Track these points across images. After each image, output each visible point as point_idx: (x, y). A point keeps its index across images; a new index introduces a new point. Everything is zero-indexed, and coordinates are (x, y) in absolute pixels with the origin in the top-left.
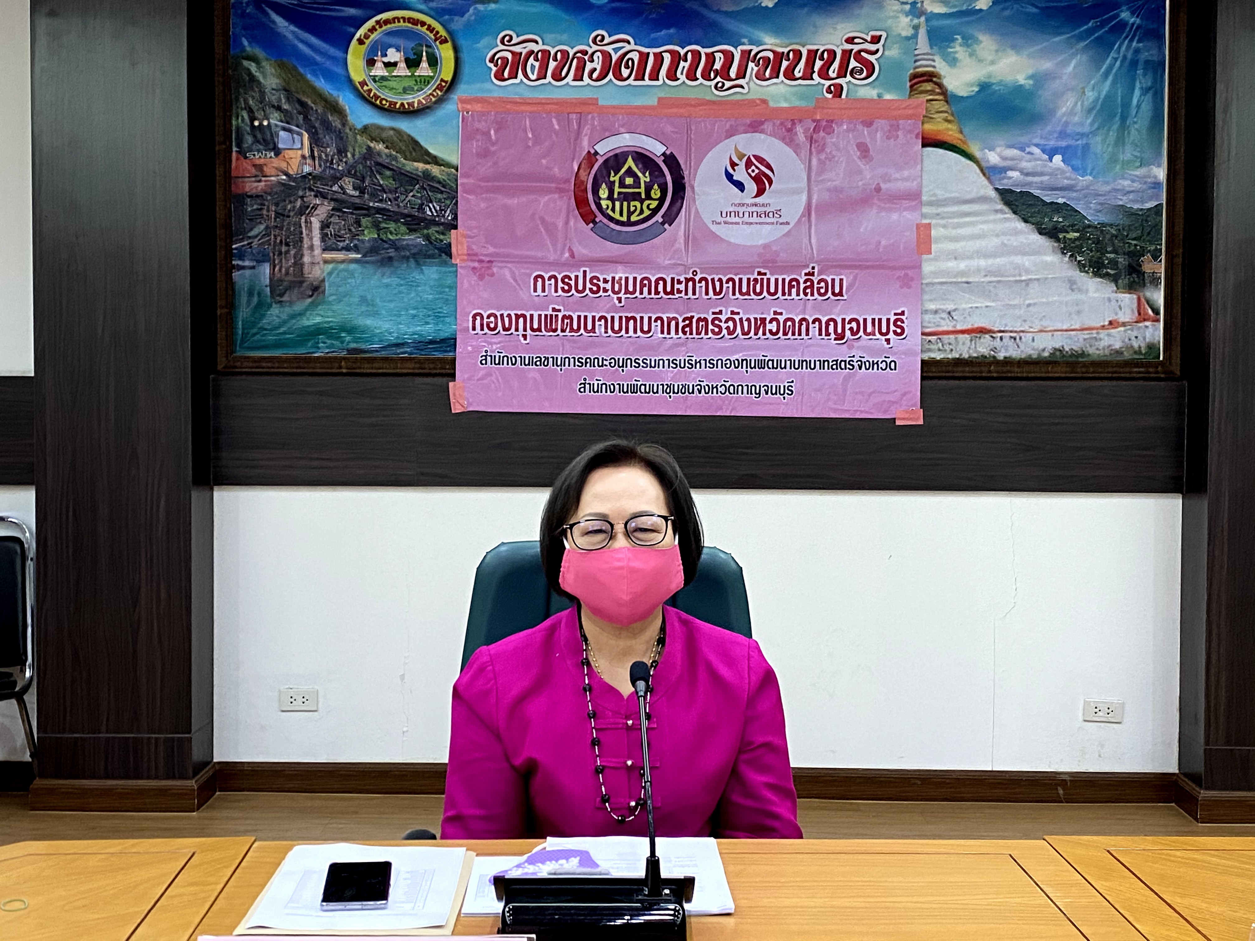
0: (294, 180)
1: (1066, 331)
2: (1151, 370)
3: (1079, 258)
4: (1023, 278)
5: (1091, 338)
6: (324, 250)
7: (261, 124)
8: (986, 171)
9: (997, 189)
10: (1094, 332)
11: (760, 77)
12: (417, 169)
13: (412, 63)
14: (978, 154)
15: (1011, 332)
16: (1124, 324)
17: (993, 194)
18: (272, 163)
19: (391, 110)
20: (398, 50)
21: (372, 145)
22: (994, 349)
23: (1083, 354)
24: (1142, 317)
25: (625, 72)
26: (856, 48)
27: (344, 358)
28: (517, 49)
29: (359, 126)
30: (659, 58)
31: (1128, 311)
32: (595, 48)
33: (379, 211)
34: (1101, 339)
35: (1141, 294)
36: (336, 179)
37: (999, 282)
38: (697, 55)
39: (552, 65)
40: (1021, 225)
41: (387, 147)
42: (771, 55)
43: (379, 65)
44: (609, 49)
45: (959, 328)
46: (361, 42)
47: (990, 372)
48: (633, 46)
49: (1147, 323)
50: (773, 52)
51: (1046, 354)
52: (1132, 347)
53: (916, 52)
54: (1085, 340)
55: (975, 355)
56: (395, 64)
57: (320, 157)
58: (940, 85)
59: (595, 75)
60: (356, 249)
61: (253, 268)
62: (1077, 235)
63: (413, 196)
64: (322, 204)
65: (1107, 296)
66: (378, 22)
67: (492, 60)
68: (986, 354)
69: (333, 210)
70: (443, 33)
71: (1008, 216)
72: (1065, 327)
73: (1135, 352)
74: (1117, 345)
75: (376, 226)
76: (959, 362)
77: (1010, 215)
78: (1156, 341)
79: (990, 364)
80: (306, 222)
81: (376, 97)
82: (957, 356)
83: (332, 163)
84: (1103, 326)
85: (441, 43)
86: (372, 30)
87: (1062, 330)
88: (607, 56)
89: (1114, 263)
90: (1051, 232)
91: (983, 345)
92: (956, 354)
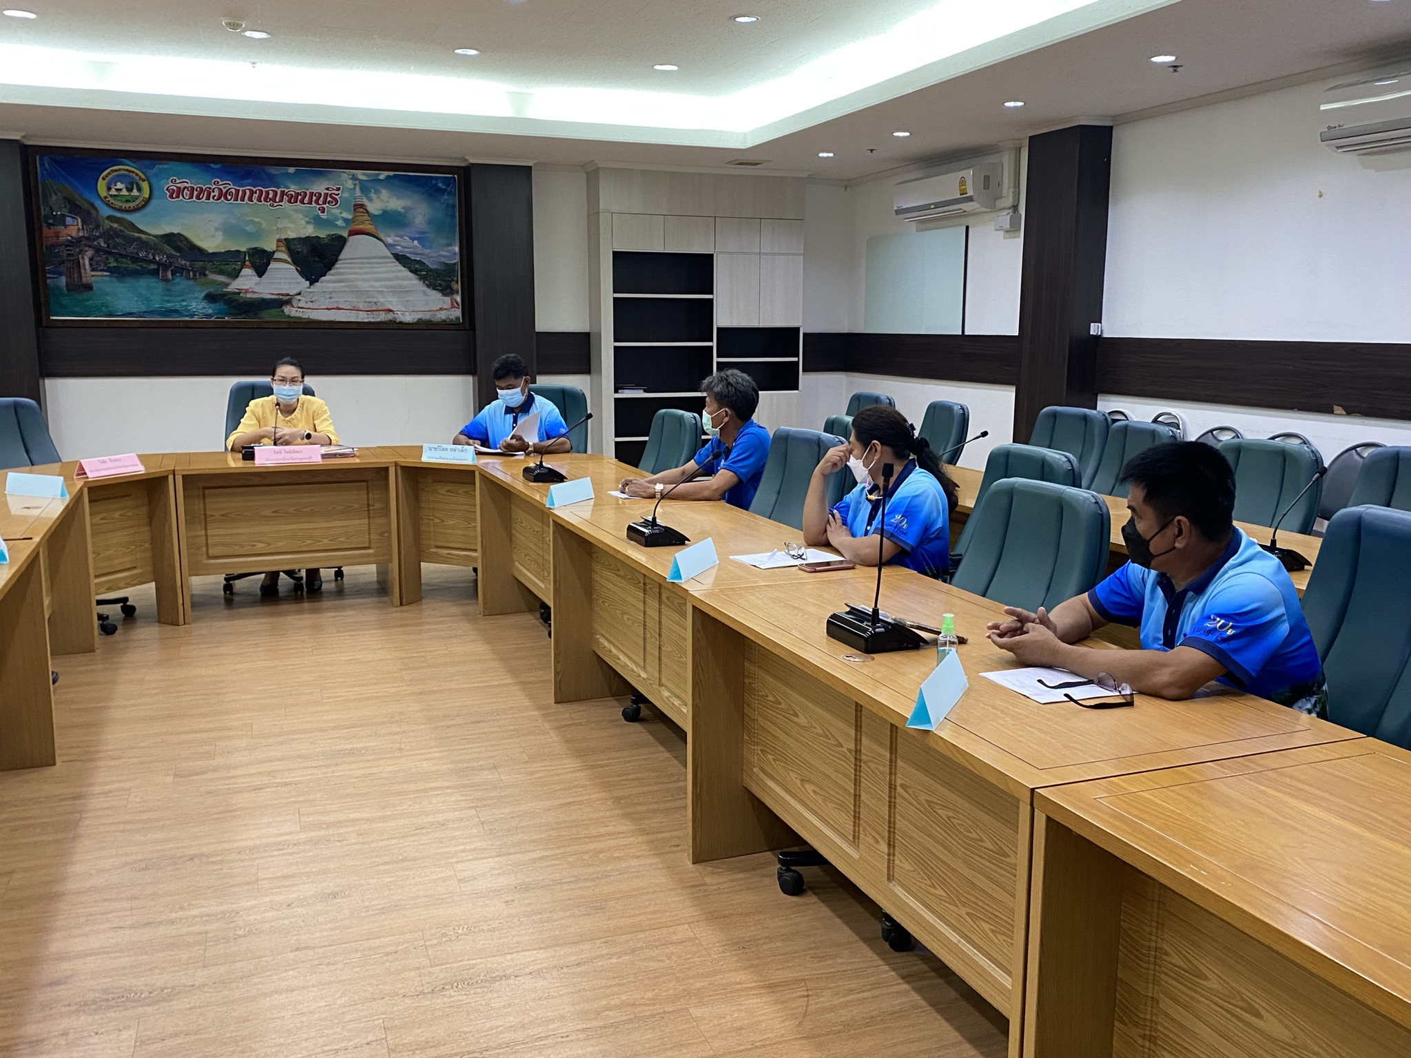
0: (75, 239)
1: (424, 311)
2: (457, 327)
3: (426, 282)
4: (404, 290)
5: (433, 314)
6: (91, 271)
7: (56, 214)
8: (387, 245)
9: (392, 253)
10: (434, 312)
11: (289, 201)
12: (134, 236)
13: (130, 190)
14: (383, 238)
15: (401, 311)
16: (446, 309)
17: (391, 255)
18: (65, 231)
19: (120, 210)
20: (122, 183)
21: (112, 224)
22: (394, 318)
23: (430, 321)
24: (453, 307)
25: (229, 197)
26: (330, 192)
28: (179, 185)
29: (106, 216)
30: (244, 192)
31: (448, 304)
32: (215, 187)
33: (116, 254)
34: (437, 315)
35: (452, 297)
36: (96, 238)
37: (395, 291)
38: (261, 191)
39: (195, 193)
40: (402, 268)
41: (119, 226)
42: (293, 193)
43: (113, 190)
44: (221, 187)
45: (380, 309)
46: (104, 179)
47: (393, 327)
48: (232, 186)
49: (455, 309)
50: (295, 192)
51: (416, 320)
52: (449, 318)
53: (356, 195)
54: (431, 315)
55: (387, 320)
56: (121, 190)
57: (87, 229)
58: (366, 210)
59: (216, 198)
60: (107, 270)
61: (57, 278)
62: (425, 272)
63: (133, 248)
64: (89, 250)
65: (438, 297)
66: (112, 171)
67: (167, 189)
68: (391, 320)
69: (95, 252)
70: (143, 177)
73: (451, 320)
74: (444, 318)
75: (116, 260)
76: (381, 323)
77: (397, 264)
78: (458, 316)
79: (393, 324)
80: (82, 258)
81: (113, 204)
83: (93, 232)
84: (438, 310)
85: (142, 181)
86: (109, 174)
87: (422, 311)
88: (220, 190)
89: (440, 285)
90: (414, 271)
91: (390, 316)
92: (379, 320)
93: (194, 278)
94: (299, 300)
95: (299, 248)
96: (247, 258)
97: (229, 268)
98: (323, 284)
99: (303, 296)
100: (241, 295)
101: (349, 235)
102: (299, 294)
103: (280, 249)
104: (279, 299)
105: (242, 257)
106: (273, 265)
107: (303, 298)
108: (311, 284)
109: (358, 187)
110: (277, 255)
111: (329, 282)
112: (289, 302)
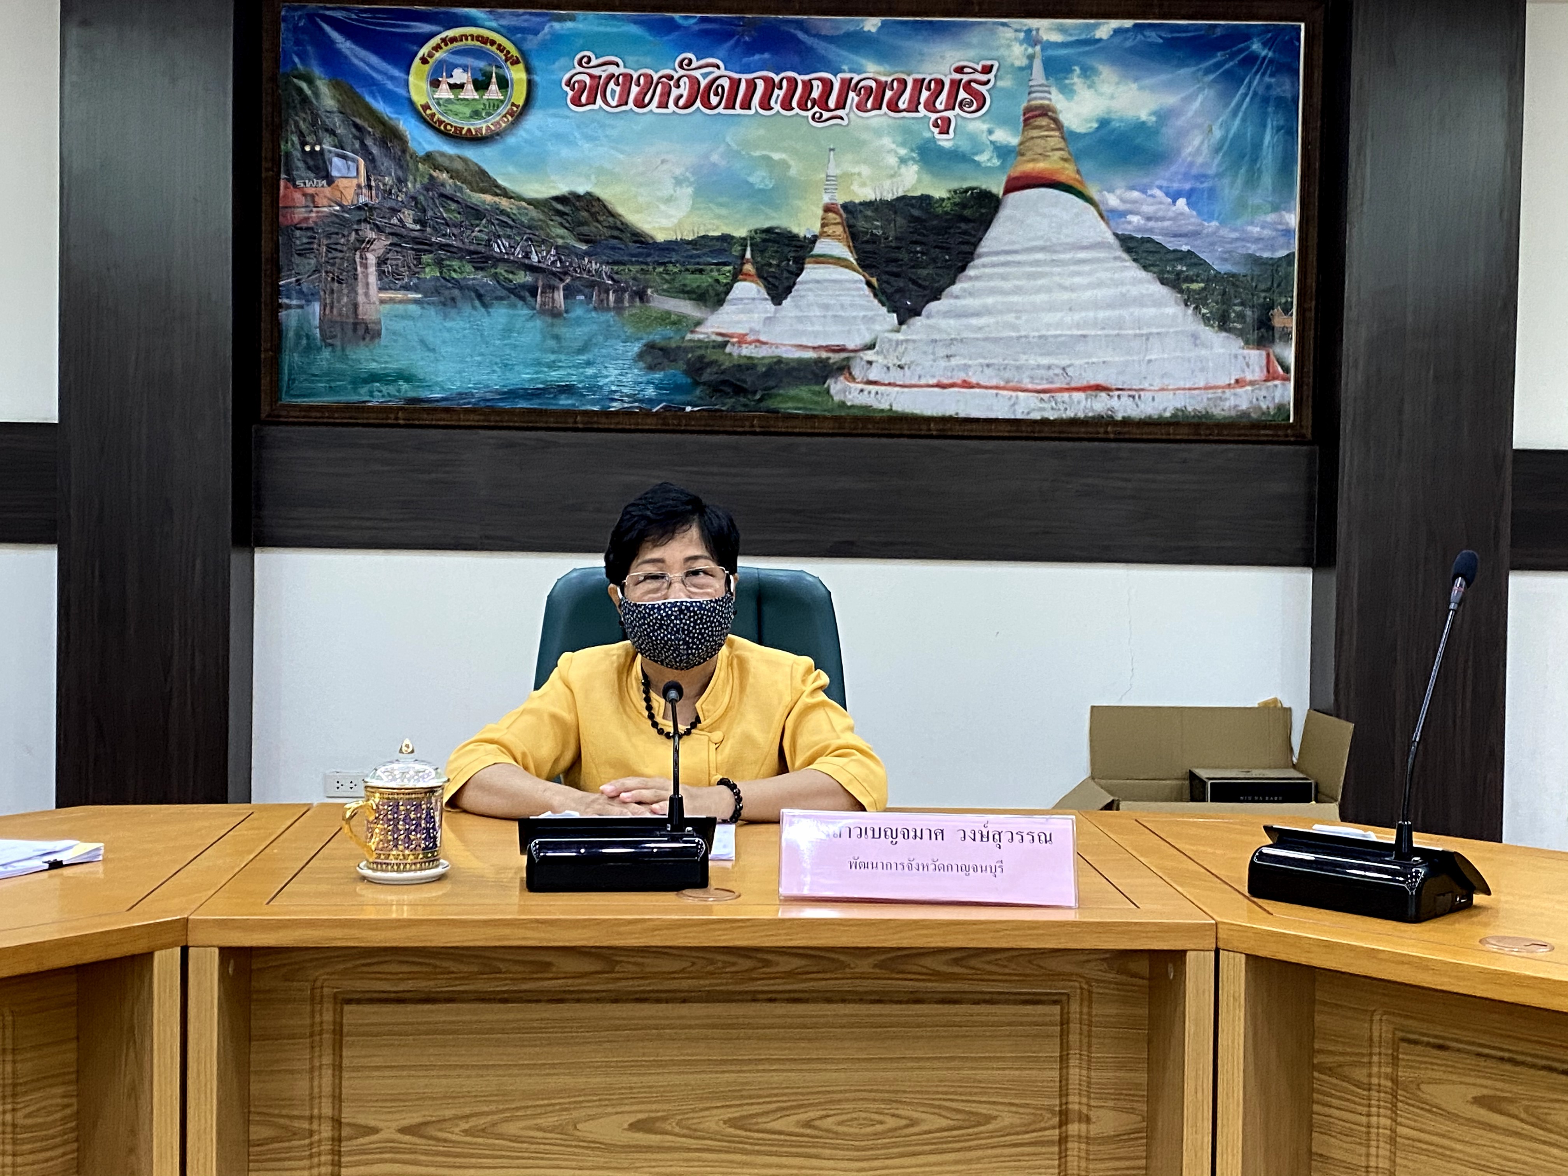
0: (349, 211)
1: (1190, 389)
2: (1280, 433)
3: (1204, 311)
4: (1144, 331)
5: (1216, 399)
6: (380, 289)
7: (313, 149)
8: (1105, 214)
9: (1116, 235)
10: (1220, 391)
11: (861, 107)
12: (484, 202)
13: (481, 85)
14: (1096, 196)
15: (1130, 390)
16: (1252, 383)
17: (1111, 239)
18: (324, 191)
19: (457, 137)
20: (465, 71)
21: (435, 174)
22: (1111, 409)
23: (1207, 415)
24: (1271, 376)
25: (714, 100)
26: (966, 78)
27: (401, 409)
28: (596, 72)
29: (421, 153)
30: (752, 86)
31: (1257, 369)
32: (681, 72)
33: (442, 246)
34: (1226, 399)
35: (1271, 351)
36: (394, 211)
37: (1118, 335)
38: (793, 83)
39: (635, 90)
40: (1142, 274)
41: (451, 177)
42: (873, 84)
43: (444, 86)
44: (697, 74)
45: (1073, 385)
46: (424, 61)
47: (1106, 432)
48: (723, 71)
49: (1277, 382)
50: (876, 80)
51: (1168, 414)
52: (1260, 408)
53: (1031, 83)
54: (1209, 399)
55: (1090, 414)
56: (461, 86)
57: (377, 187)
58: (1056, 121)
59: (681, 102)
60: (416, 289)
61: (301, 307)
62: (1202, 285)
63: (480, 231)
64: (379, 239)
65: (1234, 352)
66: (443, 40)
67: (568, 83)
68: (1103, 414)
69: (391, 245)
70: (514, 52)
71: (1128, 264)
72: (1187, 386)
73: (1263, 413)
74: (1244, 406)
75: (439, 263)
76: (1074, 422)
77: (1130, 263)
78: (1285, 402)
79: (1108, 424)
80: (361, 257)
81: (441, 122)
82: (1072, 415)
83: (390, 193)
84: (1229, 385)
85: (512, 64)
86: (437, 48)
87: (1184, 389)
88: (694, 82)
89: (1241, 317)
90: (1173, 282)
91: (1099, 405)
92: (1070, 414)
93: (619, 308)
94: (870, 363)
95: (877, 227)
96: (748, 255)
97: (704, 281)
98: (931, 322)
99: (878, 353)
100: (728, 349)
101: (1007, 191)
102: (871, 347)
103: (829, 230)
104: (819, 361)
105: (736, 250)
106: (811, 272)
107: (880, 359)
108: (901, 322)
109: (1038, 65)
110: (820, 248)
111: (947, 314)
112: (843, 369)
